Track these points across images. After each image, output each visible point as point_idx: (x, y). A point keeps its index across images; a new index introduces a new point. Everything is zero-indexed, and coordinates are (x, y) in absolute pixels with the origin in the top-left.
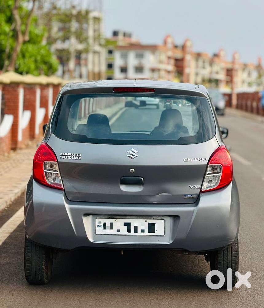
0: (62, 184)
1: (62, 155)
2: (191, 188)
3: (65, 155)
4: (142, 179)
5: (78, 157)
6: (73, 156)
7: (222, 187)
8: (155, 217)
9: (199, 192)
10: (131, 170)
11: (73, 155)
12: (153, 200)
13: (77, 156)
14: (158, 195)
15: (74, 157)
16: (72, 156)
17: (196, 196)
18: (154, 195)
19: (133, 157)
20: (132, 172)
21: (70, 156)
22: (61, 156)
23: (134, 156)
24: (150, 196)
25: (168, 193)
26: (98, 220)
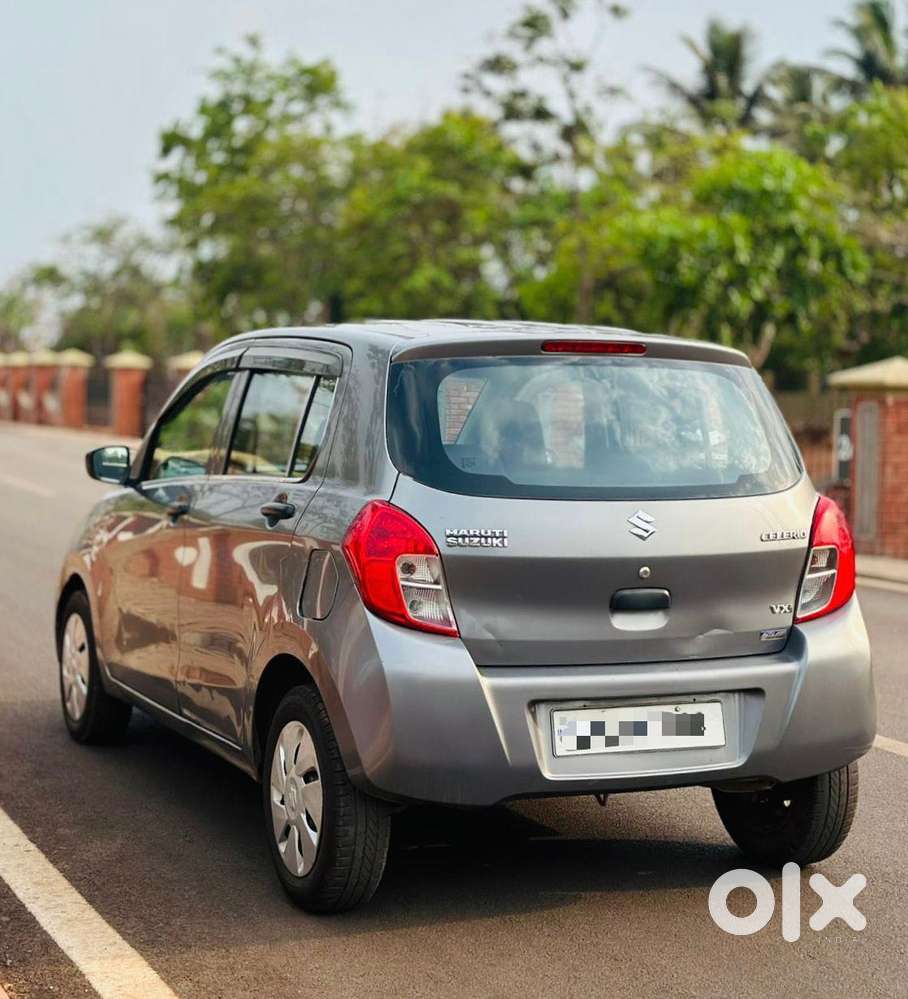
0: (452, 618)
1: (452, 536)
2: (773, 612)
3: (461, 533)
4: (667, 593)
5: (500, 539)
6: (486, 538)
7: (839, 604)
8: (698, 698)
9: (790, 623)
10: (642, 570)
11: (483, 533)
12: (690, 650)
13: (497, 538)
14: (701, 637)
15: (489, 540)
16: (481, 536)
17: (785, 631)
18: (693, 637)
19: (646, 535)
20: (645, 576)
21: (475, 536)
22: (449, 540)
23: (647, 531)
24: (687, 639)
25: (727, 629)
26: (557, 715)
